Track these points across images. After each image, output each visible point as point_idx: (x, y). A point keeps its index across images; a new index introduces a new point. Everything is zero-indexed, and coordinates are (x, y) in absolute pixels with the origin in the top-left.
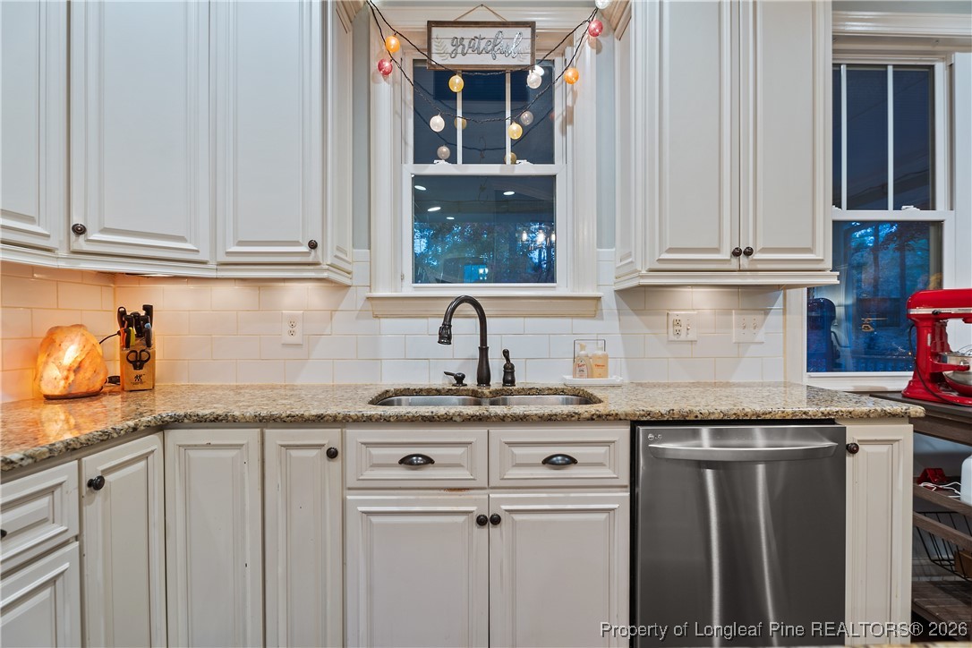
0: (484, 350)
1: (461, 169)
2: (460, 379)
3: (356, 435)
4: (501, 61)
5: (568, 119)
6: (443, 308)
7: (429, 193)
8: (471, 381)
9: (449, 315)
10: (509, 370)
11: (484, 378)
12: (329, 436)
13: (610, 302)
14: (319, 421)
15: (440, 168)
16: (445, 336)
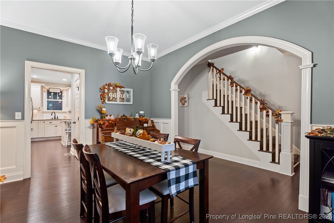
0: (55, 116)
1: (52, 100)
2: (52, 118)
3: (46, 121)
4: (57, 92)
5: (64, 96)
6: (51, 113)
7: (49, 102)
8: (54, 119)
9: (52, 113)
10: (57, 118)
11: (55, 118)
12: (44, 121)
13: (67, 112)
14: (43, 120)
15: (50, 100)
16: (52, 115)
